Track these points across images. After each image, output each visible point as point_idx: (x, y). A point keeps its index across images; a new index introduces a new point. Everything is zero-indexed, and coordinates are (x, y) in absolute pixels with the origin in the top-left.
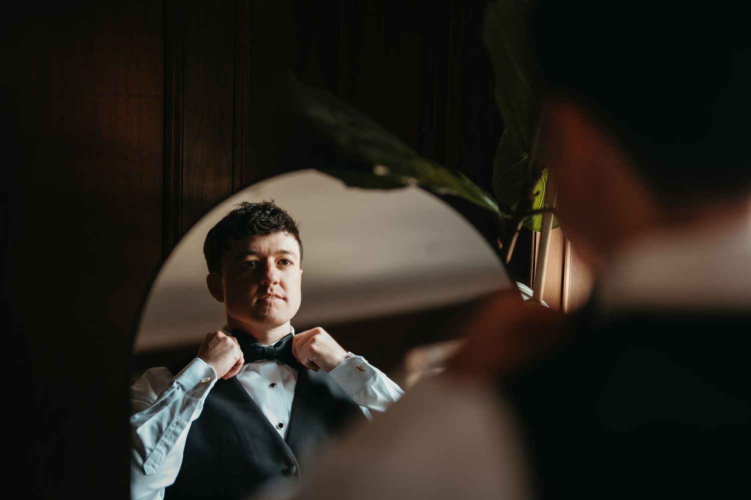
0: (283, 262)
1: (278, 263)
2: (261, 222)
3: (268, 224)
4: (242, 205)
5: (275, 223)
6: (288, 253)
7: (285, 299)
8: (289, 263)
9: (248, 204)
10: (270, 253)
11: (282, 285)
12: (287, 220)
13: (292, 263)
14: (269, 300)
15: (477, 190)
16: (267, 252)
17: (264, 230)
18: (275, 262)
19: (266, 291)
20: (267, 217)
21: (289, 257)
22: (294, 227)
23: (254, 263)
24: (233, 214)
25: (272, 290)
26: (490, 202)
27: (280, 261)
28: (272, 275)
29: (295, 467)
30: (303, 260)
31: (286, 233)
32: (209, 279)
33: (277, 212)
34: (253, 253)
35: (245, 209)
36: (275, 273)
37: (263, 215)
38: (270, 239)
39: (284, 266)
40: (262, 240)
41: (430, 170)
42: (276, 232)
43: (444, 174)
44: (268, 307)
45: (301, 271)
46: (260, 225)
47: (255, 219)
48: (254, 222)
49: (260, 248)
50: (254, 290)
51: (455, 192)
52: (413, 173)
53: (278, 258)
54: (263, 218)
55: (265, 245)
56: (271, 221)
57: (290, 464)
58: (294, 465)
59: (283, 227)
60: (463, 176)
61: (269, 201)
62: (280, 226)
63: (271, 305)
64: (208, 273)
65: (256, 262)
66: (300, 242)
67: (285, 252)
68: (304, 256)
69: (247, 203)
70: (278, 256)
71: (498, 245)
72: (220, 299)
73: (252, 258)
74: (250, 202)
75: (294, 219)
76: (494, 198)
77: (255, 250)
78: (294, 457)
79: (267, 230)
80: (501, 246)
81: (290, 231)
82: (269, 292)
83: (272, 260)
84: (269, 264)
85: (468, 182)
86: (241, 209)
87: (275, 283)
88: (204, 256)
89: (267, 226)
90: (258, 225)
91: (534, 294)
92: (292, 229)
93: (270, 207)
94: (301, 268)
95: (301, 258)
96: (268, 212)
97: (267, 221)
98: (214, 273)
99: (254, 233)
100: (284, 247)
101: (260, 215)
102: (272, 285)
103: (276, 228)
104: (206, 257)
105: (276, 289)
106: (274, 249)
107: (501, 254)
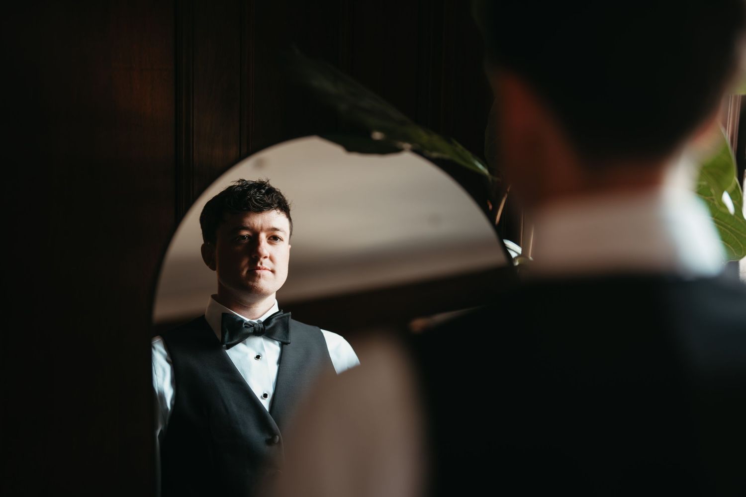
0: (273, 238)
1: (269, 239)
2: (256, 200)
3: (262, 202)
4: (239, 181)
5: (269, 201)
6: (278, 230)
7: (273, 271)
8: (279, 240)
9: (244, 182)
10: (262, 229)
11: (271, 259)
12: (280, 199)
13: (281, 240)
14: (258, 272)
15: (468, 154)
16: (260, 228)
17: (258, 207)
18: (266, 237)
19: (256, 264)
20: (261, 196)
21: (279, 234)
22: (286, 205)
23: (247, 238)
24: (230, 190)
25: (261, 264)
26: (480, 166)
27: (271, 237)
28: (263, 249)
29: (278, 437)
30: (292, 236)
31: (279, 211)
32: (203, 248)
33: (271, 191)
34: (247, 229)
35: (241, 186)
36: (265, 248)
37: (258, 193)
38: (263, 216)
39: (275, 242)
40: (256, 216)
41: (424, 136)
42: (269, 210)
43: (436, 140)
44: (257, 278)
45: (290, 246)
46: (255, 203)
47: (251, 197)
48: (250, 199)
49: (253, 224)
50: (245, 262)
51: (447, 156)
52: (407, 139)
53: (270, 234)
54: (258, 197)
55: (258, 221)
56: (265, 199)
57: (273, 434)
58: (277, 435)
59: (276, 205)
60: (455, 142)
61: (264, 180)
62: (273, 205)
63: (260, 277)
64: (202, 242)
65: (249, 237)
66: (290, 220)
67: (276, 229)
68: (293, 233)
69: (244, 180)
70: (270, 232)
71: (488, 206)
72: (213, 268)
73: (245, 233)
74: (247, 180)
75: (287, 198)
76: (485, 163)
77: (248, 225)
78: (277, 427)
79: (261, 208)
80: (491, 207)
81: (282, 210)
82: (259, 265)
83: (263, 236)
84: (260, 240)
85: (460, 147)
86: (238, 186)
87: (266, 257)
88: (199, 225)
89: (261, 204)
90: (253, 203)
91: (522, 252)
92: (284, 207)
93: (266, 186)
94: (289, 244)
95: (291, 234)
96: (263, 191)
97: (262, 200)
98: (209, 243)
99: (249, 210)
100: (275, 225)
101: (256, 193)
102: (262, 259)
103: (269, 207)
104: (202, 227)
105: (266, 263)
106: (266, 226)
107: (490, 215)
